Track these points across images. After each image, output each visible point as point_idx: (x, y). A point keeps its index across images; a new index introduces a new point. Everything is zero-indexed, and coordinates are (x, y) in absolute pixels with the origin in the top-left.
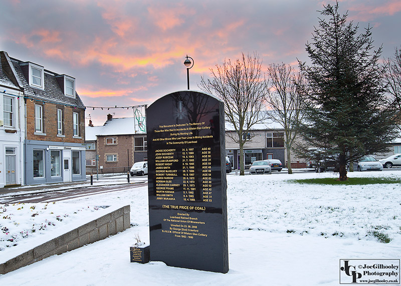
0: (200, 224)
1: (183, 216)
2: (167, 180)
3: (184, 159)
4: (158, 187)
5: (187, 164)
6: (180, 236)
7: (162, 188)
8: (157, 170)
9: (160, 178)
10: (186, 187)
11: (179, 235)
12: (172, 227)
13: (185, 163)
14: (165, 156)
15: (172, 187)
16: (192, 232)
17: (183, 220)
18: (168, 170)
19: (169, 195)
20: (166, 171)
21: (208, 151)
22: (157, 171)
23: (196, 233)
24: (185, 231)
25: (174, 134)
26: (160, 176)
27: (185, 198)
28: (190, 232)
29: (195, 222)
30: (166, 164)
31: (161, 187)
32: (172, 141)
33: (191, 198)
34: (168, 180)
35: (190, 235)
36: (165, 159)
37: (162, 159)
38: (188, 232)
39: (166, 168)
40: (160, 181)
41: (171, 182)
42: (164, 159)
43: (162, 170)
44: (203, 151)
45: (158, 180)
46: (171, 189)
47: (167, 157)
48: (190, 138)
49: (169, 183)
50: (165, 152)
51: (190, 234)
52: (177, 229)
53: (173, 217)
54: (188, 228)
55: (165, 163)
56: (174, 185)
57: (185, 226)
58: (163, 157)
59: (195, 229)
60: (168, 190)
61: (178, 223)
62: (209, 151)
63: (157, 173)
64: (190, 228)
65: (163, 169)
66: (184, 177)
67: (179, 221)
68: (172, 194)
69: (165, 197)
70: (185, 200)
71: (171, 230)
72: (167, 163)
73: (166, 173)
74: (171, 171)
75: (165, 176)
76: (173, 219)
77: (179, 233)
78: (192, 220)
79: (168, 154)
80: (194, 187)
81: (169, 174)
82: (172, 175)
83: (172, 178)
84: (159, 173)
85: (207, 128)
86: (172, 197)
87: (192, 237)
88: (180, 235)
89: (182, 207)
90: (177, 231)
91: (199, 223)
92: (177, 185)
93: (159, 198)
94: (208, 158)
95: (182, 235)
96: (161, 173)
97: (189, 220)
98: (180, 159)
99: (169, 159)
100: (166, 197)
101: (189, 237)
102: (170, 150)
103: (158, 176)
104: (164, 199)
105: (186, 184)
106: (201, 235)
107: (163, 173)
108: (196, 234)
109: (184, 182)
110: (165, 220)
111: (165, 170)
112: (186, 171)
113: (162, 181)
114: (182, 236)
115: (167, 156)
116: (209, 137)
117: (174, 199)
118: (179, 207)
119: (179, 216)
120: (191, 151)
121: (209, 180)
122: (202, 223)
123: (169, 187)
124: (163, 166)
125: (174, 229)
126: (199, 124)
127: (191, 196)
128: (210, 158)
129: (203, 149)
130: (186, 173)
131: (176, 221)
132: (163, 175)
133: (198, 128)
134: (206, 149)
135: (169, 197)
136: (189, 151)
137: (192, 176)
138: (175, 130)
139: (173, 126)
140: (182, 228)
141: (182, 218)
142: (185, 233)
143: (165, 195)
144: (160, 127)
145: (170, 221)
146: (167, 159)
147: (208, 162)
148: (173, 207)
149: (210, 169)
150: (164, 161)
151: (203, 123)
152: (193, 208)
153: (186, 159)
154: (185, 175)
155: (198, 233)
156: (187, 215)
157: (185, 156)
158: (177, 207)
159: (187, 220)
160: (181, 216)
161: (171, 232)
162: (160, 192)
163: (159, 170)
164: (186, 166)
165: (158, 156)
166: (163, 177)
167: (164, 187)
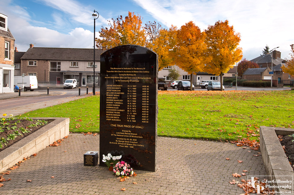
1: (127, 132)
2: (115, 106)
3: (129, 92)
4: (107, 111)
5: (131, 96)
7: (110, 112)
8: (108, 99)
9: (109, 105)
10: (130, 112)
11: (122, 145)
12: (117, 140)
13: (129, 95)
16: (133, 144)
17: (126, 135)
18: (116, 99)
19: (116, 118)
20: (115, 100)
21: (147, 88)
24: (128, 143)
25: (122, 75)
27: (128, 119)
28: (131, 143)
29: (135, 137)
30: (115, 95)
31: (110, 111)
32: (120, 79)
34: (116, 107)
35: (131, 146)
38: (129, 143)
40: (109, 107)
43: (111, 99)
44: (144, 88)
46: (118, 113)
48: (134, 78)
49: (117, 109)
50: (114, 87)
52: (121, 141)
54: (130, 141)
55: (114, 94)
56: (120, 110)
57: (128, 139)
58: (113, 90)
59: (135, 141)
60: (116, 114)
63: (108, 101)
66: (128, 105)
67: (123, 136)
68: (118, 116)
69: (113, 118)
70: (128, 121)
72: (116, 94)
73: (114, 101)
74: (118, 100)
75: (114, 104)
76: (119, 134)
78: (133, 135)
80: (136, 113)
81: (117, 103)
82: (119, 103)
83: (119, 105)
85: (147, 72)
86: (118, 119)
87: (133, 147)
88: (124, 145)
89: (126, 126)
90: (121, 143)
91: (138, 137)
92: (122, 111)
93: (108, 119)
96: (110, 101)
98: (126, 92)
99: (117, 92)
100: (114, 119)
102: (118, 86)
104: (113, 120)
105: (130, 110)
106: (139, 145)
107: (112, 101)
108: (135, 145)
109: (128, 108)
110: (112, 135)
111: (114, 99)
113: (111, 107)
114: (126, 146)
115: (116, 89)
116: (148, 78)
117: (120, 120)
118: (123, 126)
119: (123, 132)
120: (134, 87)
121: (146, 108)
122: (140, 137)
123: (116, 111)
124: (112, 97)
125: (119, 141)
126: (141, 69)
127: (133, 119)
128: (148, 93)
129: (143, 86)
130: (130, 102)
131: (121, 136)
132: (112, 103)
133: (140, 72)
134: (145, 86)
135: (116, 119)
136: (132, 87)
137: (134, 105)
138: (123, 72)
139: (121, 69)
140: (125, 140)
141: (125, 133)
142: (127, 144)
143: (113, 117)
144: (111, 68)
145: (116, 135)
146: (116, 92)
147: (146, 95)
148: (119, 126)
149: (148, 100)
150: (113, 93)
151: (144, 69)
152: (134, 127)
153: (130, 92)
154: (129, 104)
155: (137, 144)
156: (130, 131)
157: (130, 90)
158: (122, 126)
159: (130, 135)
160: (125, 132)
161: (116, 143)
162: (109, 115)
163: (109, 99)
164: (130, 97)
165: (109, 89)
166: (112, 104)
167: (112, 111)
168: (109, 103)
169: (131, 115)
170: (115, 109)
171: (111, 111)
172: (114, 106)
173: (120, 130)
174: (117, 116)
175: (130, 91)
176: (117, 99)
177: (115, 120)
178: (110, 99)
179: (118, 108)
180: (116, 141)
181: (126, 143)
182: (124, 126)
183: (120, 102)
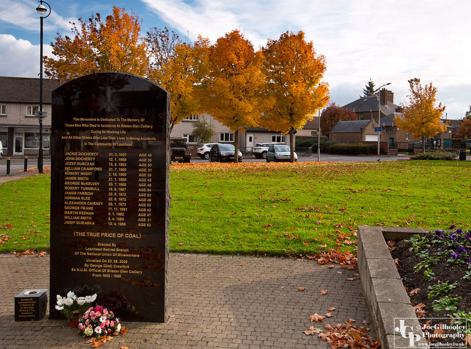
0: (132, 257)
1: (107, 247)
2: (83, 196)
3: (111, 167)
4: (67, 205)
5: (115, 174)
6: (100, 275)
7: (73, 208)
8: (68, 181)
9: (71, 193)
10: (113, 207)
11: (98, 273)
12: (88, 263)
13: (112, 172)
14: (81, 161)
15: (91, 206)
16: (119, 269)
17: (105, 252)
18: (85, 181)
19: (84, 218)
20: (83, 184)
21: (147, 158)
22: (66, 183)
23: (126, 269)
24: (109, 268)
25: (97, 132)
26: (72, 191)
27: (110, 221)
28: (117, 269)
29: (125, 255)
30: (82, 174)
31: (72, 205)
32: (93, 141)
33: (120, 221)
34: (85, 196)
35: (117, 274)
36: (81, 166)
37: (76, 166)
38: (113, 269)
39: (82, 179)
40: (71, 198)
42: (79, 166)
43: (75, 181)
44: (141, 158)
45: (67, 195)
46: (90, 208)
47: (83, 164)
48: (122, 138)
49: (87, 201)
50: (81, 156)
51: (116, 271)
52: (96, 266)
53: (91, 249)
54: (113, 264)
55: (80, 171)
56: (94, 203)
57: (110, 261)
58: (78, 164)
59: (125, 264)
60: (84, 211)
61: (98, 258)
62: (150, 158)
63: (67, 186)
64: (117, 264)
65: (77, 181)
66: (111, 192)
67: (99, 254)
68: (89, 216)
69: (78, 220)
70: (111, 224)
71: (86, 268)
72: (85, 171)
73: (80, 186)
74: (89, 184)
75: (80, 190)
76: (90, 252)
77: (99, 271)
78: (119, 252)
79: (86, 159)
80: (125, 207)
81: (87, 188)
82: (92, 189)
83: (92, 193)
84: (70, 186)
85: (148, 127)
86: (90, 221)
87: (120, 276)
88: (101, 273)
89: (106, 235)
90: (97, 268)
91: (130, 256)
92: (98, 204)
93: (68, 223)
94: (147, 168)
95: (104, 273)
96: (72, 186)
97: (116, 252)
98: (105, 165)
99: (86, 167)
100: (80, 220)
101: (116, 276)
102: (89, 154)
103: (67, 190)
104: (78, 223)
105: (113, 202)
106: (133, 272)
107: (77, 186)
108: (125, 272)
109: (110, 199)
110: (76, 253)
111: (81, 181)
112: (114, 184)
113: (74, 198)
114: (105, 276)
115: (84, 161)
116: (149, 139)
117: (93, 223)
118: (100, 235)
119: (100, 247)
120: (123, 157)
121: (147, 198)
122: (135, 256)
123: (86, 206)
124: (77, 176)
125: (92, 265)
126: (135, 120)
127: (120, 219)
128: (150, 168)
129: (140, 155)
130: (113, 187)
131: (95, 254)
132: (76, 188)
133: (135, 126)
134: (145, 155)
135: (84, 221)
136: (118, 157)
137: (122, 192)
138: (99, 126)
139: (95, 120)
140: (105, 263)
141: (104, 249)
142: (108, 271)
143: (78, 218)
144: (75, 119)
145: (85, 254)
146: (84, 166)
147: (147, 173)
148: (91, 234)
149: (149, 183)
150: (79, 169)
151: (143, 120)
152: (122, 235)
153: (113, 167)
154: (112, 190)
155: (128, 269)
156: (113, 245)
157: (114, 162)
158: (97, 235)
159: (113, 252)
160: (103, 247)
161: (85, 270)
162: (71, 213)
163: (70, 181)
164: (114, 177)
165: (70, 161)
166: (77, 191)
167: (77, 205)
168: (71, 188)
169: (115, 212)
170: (83, 201)
171: (75, 205)
172: (81, 196)
173: (93, 242)
174: (87, 215)
175: (114, 164)
176: (87, 181)
177: (83, 223)
178: (72, 181)
179: (89, 198)
180: (86, 265)
181: (107, 268)
182: (102, 234)
183: (93, 187)
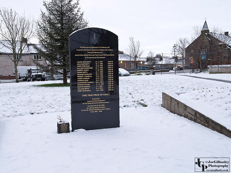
1: (96, 100)
2: (85, 79)
3: (97, 67)
4: (79, 84)
5: (99, 70)
7: (81, 85)
8: (78, 73)
9: (80, 79)
10: (98, 83)
11: (93, 111)
12: (88, 107)
13: (97, 69)
16: (101, 108)
17: (95, 102)
18: (86, 73)
19: (86, 89)
20: (85, 74)
21: (111, 63)
23: (104, 108)
24: (97, 108)
25: (90, 52)
27: (97, 89)
28: (100, 108)
29: (103, 103)
30: (84, 70)
31: (81, 84)
32: (89, 56)
34: (86, 80)
35: (100, 110)
37: (82, 67)
38: (99, 109)
39: (84, 72)
40: (80, 81)
41: (88, 80)
43: (82, 73)
44: (109, 63)
46: (88, 84)
47: (85, 66)
48: (101, 55)
49: (87, 82)
50: (84, 63)
55: (84, 69)
56: (90, 82)
57: (97, 105)
58: (83, 66)
59: (104, 106)
60: (86, 86)
62: (112, 63)
63: (78, 76)
64: (100, 106)
65: (83, 73)
66: (97, 77)
67: (93, 103)
68: (88, 88)
69: (83, 90)
70: (97, 90)
72: (86, 69)
73: (84, 75)
74: (88, 74)
75: (84, 77)
76: (89, 102)
78: (101, 102)
80: (103, 83)
81: (87, 76)
82: (89, 76)
83: (89, 78)
84: (79, 76)
85: (111, 50)
86: (88, 90)
87: (101, 111)
88: (94, 111)
89: (95, 95)
90: (92, 109)
91: (105, 103)
92: (92, 82)
93: (79, 91)
94: (111, 67)
96: (81, 75)
98: (94, 67)
99: (86, 67)
100: (84, 90)
102: (87, 62)
103: (78, 78)
104: (83, 91)
105: (98, 81)
106: (107, 109)
107: (83, 75)
110: (84, 103)
111: (84, 73)
112: (98, 74)
113: (81, 81)
114: (95, 112)
115: (85, 65)
116: (112, 55)
117: (90, 91)
118: (93, 95)
119: (93, 100)
120: (101, 63)
121: (112, 79)
122: (107, 102)
123: (86, 84)
124: (82, 71)
125: (90, 108)
126: (106, 48)
127: (101, 88)
128: (112, 67)
130: (98, 75)
131: (91, 103)
132: (82, 76)
133: (106, 50)
134: (110, 62)
135: (86, 90)
136: (99, 63)
137: (101, 77)
138: (91, 50)
139: (89, 47)
140: (95, 107)
141: (95, 101)
142: (97, 110)
143: (84, 89)
144: (81, 47)
145: (87, 104)
146: (85, 67)
147: (111, 69)
148: (89, 95)
149: (112, 73)
150: (83, 68)
151: (109, 47)
152: (102, 95)
153: (98, 67)
154: (97, 76)
155: (105, 108)
156: (98, 99)
158: (92, 95)
159: (99, 102)
160: (94, 100)
161: (87, 110)
162: (80, 87)
163: (79, 73)
164: (98, 71)
165: (79, 65)
166: (82, 78)
167: (83, 84)
168: (80, 77)
169: (99, 85)
170: (86, 82)
171: (82, 84)
172: (84, 80)
173: (90, 99)
174: (87, 88)
175: (98, 66)
176: (87, 73)
177: (86, 91)
178: (80, 73)
180: (87, 108)
181: (96, 109)
182: (94, 95)
